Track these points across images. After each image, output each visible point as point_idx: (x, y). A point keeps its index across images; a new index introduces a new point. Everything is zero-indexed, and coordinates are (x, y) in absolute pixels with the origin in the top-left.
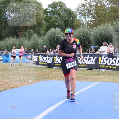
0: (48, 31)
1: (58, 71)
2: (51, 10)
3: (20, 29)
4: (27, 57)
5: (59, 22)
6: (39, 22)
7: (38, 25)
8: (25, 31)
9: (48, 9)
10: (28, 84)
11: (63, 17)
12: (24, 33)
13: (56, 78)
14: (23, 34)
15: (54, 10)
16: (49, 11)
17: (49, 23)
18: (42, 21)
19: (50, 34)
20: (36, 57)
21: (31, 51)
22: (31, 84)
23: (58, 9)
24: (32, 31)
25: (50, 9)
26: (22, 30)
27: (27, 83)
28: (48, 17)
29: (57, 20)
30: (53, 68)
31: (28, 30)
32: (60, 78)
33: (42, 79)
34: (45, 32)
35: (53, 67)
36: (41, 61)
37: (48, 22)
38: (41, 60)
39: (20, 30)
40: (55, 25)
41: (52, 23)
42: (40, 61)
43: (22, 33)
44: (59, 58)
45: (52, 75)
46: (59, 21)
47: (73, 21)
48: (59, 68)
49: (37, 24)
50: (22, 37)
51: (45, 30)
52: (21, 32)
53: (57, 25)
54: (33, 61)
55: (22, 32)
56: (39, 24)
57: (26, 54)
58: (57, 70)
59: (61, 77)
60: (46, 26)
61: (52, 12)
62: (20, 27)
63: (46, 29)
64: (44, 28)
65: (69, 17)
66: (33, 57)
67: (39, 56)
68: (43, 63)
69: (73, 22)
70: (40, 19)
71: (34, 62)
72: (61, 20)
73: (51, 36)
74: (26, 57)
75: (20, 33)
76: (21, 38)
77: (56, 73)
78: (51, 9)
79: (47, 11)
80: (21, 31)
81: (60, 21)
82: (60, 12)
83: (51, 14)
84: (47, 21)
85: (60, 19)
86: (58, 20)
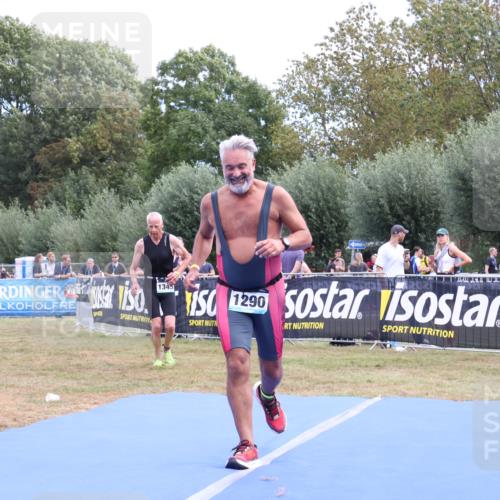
0: (159, 178)
1: (204, 352)
2: (171, 86)
3: (37, 168)
4: (66, 292)
5: (208, 138)
6: (118, 136)
7: (114, 152)
8: (59, 177)
9: (157, 83)
10: (67, 412)
11: (223, 114)
12: (56, 186)
13: (192, 382)
14: (51, 189)
15: (182, 84)
16: (164, 89)
17: (162, 142)
18: (131, 135)
19: (170, 189)
20: (106, 293)
21: (85, 267)
22: (83, 411)
23: (202, 80)
24: (91, 179)
25: (167, 82)
26: (44, 173)
27: (63, 408)
28: (159, 114)
29: (200, 130)
30: (179, 336)
31: (72, 174)
32: (210, 384)
33: (130, 389)
34: (146, 179)
35: (182, 334)
36: (130, 308)
37: (158, 137)
38: (129, 303)
39: (37, 173)
40: (188, 149)
41: (178, 140)
42: (124, 307)
43: (44, 186)
44: (206, 292)
45: (176, 371)
46: (206, 132)
47: (266, 134)
48: (206, 336)
49: (110, 145)
50: (46, 204)
51: (146, 173)
52: (40, 183)
53: (200, 152)
54: (94, 307)
55: (44, 180)
56: (118, 144)
57: (64, 276)
58: (197, 346)
59: (214, 377)
60: (149, 153)
61: (176, 93)
62: (38, 161)
63: (149, 168)
64: (144, 161)
65: (250, 115)
66: (94, 288)
67: (121, 288)
68: (135, 318)
69: (269, 139)
70: (126, 123)
71: (95, 314)
72: (214, 128)
73: (173, 197)
74: (62, 289)
75: (38, 187)
76: (42, 208)
77: (195, 358)
78: (171, 82)
79: (153, 90)
80: (40, 176)
81: (213, 133)
82: (213, 93)
83: (172, 104)
84: (156, 132)
85: (212, 122)
86: (203, 128)
